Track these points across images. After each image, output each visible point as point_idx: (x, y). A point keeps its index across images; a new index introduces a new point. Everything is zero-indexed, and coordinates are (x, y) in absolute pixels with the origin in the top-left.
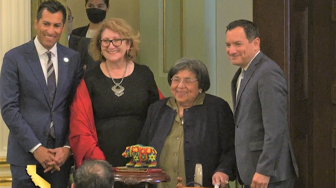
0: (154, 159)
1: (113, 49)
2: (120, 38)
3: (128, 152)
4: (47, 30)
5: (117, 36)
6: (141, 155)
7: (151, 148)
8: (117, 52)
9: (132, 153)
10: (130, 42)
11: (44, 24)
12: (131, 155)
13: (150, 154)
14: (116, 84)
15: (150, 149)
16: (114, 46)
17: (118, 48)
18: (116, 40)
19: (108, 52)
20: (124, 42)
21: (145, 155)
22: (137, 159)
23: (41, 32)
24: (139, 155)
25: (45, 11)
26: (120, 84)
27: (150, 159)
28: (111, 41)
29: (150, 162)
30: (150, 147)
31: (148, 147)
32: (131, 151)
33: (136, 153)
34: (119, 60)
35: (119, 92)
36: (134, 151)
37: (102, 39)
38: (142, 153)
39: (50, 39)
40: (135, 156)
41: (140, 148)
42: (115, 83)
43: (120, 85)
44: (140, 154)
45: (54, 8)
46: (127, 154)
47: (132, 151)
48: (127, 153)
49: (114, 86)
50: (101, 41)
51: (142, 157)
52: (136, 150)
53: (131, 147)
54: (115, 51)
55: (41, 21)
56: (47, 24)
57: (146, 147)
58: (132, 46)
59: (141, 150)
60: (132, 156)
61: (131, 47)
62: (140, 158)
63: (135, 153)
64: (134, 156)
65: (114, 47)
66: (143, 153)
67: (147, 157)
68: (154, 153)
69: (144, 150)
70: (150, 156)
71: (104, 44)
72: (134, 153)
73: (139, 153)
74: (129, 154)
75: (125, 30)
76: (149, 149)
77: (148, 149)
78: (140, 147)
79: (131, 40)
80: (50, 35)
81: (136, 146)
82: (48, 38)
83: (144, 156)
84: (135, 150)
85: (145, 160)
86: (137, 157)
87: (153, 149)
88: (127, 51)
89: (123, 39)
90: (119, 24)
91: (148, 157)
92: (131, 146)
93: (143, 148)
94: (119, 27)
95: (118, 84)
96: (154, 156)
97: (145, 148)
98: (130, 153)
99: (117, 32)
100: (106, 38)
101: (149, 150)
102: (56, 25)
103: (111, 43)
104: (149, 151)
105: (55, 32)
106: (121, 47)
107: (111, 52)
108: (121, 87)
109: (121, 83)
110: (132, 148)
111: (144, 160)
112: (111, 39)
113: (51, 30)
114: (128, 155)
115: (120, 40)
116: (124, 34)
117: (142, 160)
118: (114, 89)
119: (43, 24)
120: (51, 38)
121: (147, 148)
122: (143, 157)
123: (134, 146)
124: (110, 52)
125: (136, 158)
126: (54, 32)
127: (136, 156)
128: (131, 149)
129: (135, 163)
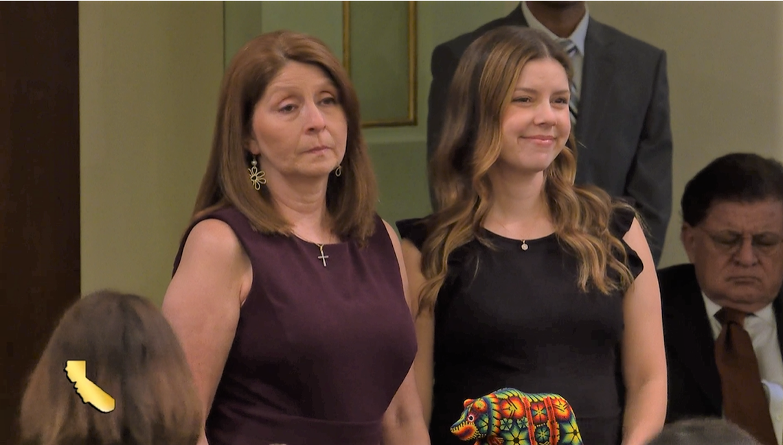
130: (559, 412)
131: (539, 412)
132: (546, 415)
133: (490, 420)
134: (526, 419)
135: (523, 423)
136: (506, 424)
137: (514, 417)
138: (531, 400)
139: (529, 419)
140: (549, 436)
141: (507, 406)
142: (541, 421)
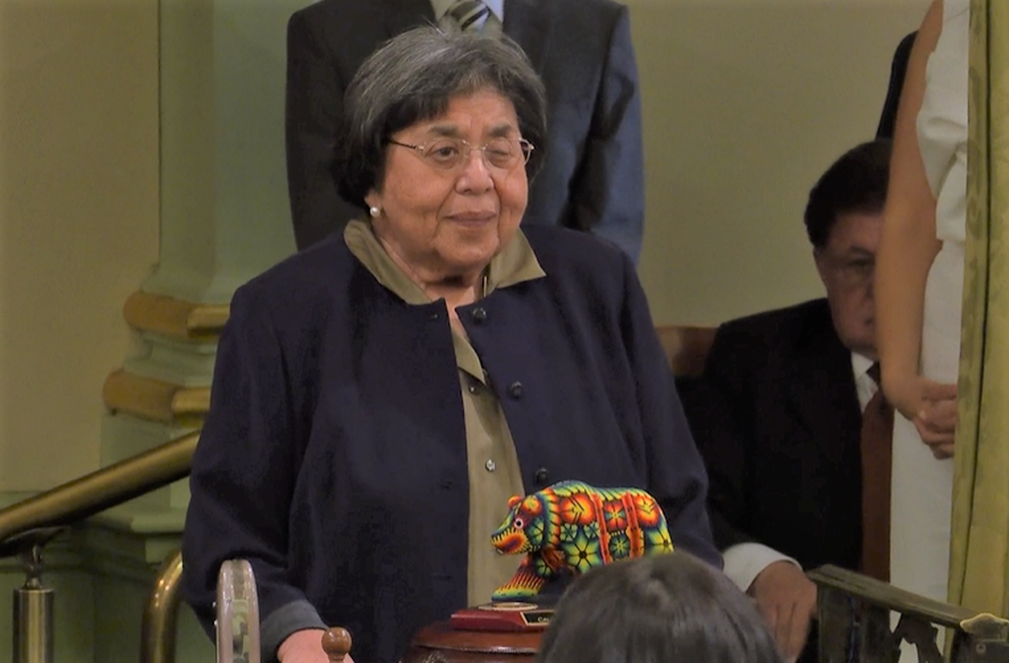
3: (541, 526)
6: (608, 537)
9: (563, 529)
12: (553, 539)
13: (653, 526)
15: (648, 502)
21: (628, 533)
24: (598, 533)
32: (554, 518)
33: (586, 528)
36: (572, 515)
38: (613, 521)
40: (582, 544)
41: (595, 498)
44: (603, 532)
46: (531, 538)
47: (563, 520)
48: (537, 532)
51: (611, 543)
52: (583, 510)
53: (555, 496)
57: (622, 493)
59: (606, 512)
60: (564, 543)
62: (606, 553)
63: (581, 528)
64: (574, 542)
66: (620, 521)
67: (642, 543)
69: (623, 509)
70: (655, 538)
72: (575, 528)
74: (545, 533)
77: (640, 503)
78: (593, 492)
84: (578, 509)
86: (591, 549)
91: (647, 545)
93: (609, 497)
98: (553, 529)
101: (647, 508)
104: (647, 511)
110: (564, 504)
114: (540, 538)
122: (620, 546)
123: (567, 492)
125: (583, 555)
127: (590, 541)
130: (644, 514)
131: (615, 515)
132: (624, 519)
133: (546, 527)
134: (597, 525)
135: (593, 530)
136: (569, 532)
137: (580, 523)
138: (603, 498)
139: (601, 524)
140: (629, 548)
141: (570, 506)
142: (617, 528)
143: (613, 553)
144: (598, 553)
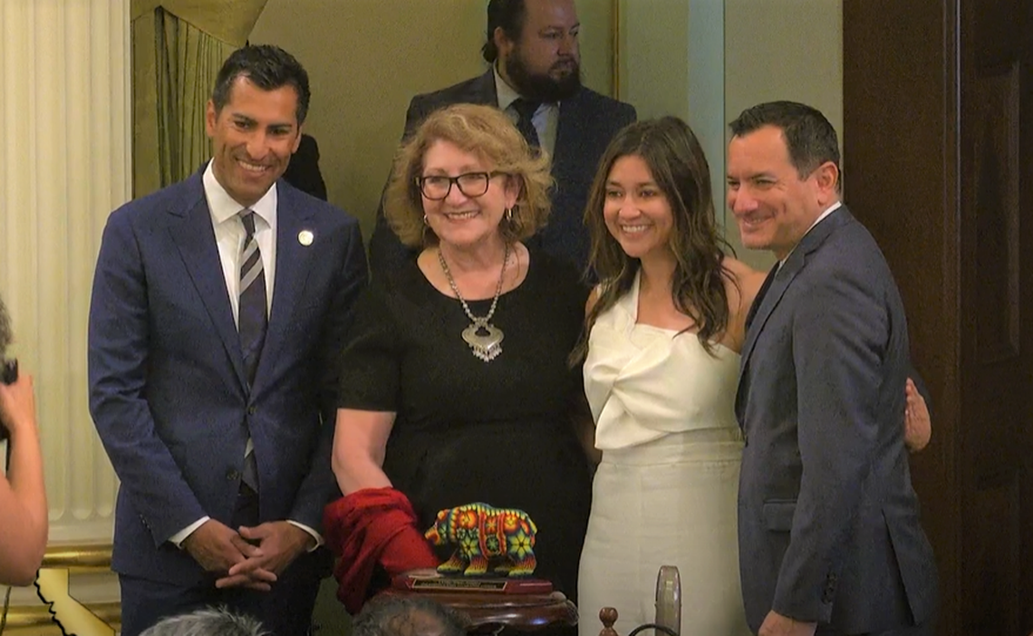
0: (528, 549)
1: (461, 205)
2: (484, 170)
3: (445, 528)
4: (245, 144)
5: (471, 161)
6: (485, 538)
7: (518, 515)
8: (474, 217)
9: (458, 531)
10: (515, 181)
11: (237, 123)
12: (453, 537)
13: (515, 533)
14: (475, 319)
15: (514, 519)
16: (464, 194)
17: (476, 202)
18: (472, 176)
19: (446, 215)
20: (496, 185)
21: (498, 536)
22: (474, 551)
23: (225, 146)
24: (478, 535)
25: (242, 82)
26: (487, 319)
27: (514, 549)
28: (455, 180)
29: (513, 560)
30: (513, 513)
31: (508, 512)
32: (453, 524)
33: (470, 532)
34: (482, 240)
35: (487, 348)
36: (463, 523)
37: (425, 175)
38: (489, 529)
39: (253, 171)
40: (468, 541)
41: (483, 514)
42: (470, 315)
43: (489, 322)
44: (482, 535)
45: (269, 72)
46: (441, 535)
47: (458, 525)
48: (443, 532)
49: (471, 326)
50: (422, 180)
51: (487, 542)
52: (470, 520)
53: (455, 511)
54: (468, 212)
55: (227, 113)
56: (247, 124)
57: (503, 512)
58: (523, 194)
59: (487, 522)
60: (459, 540)
61: (518, 199)
62: (483, 547)
63: (467, 531)
64: (464, 539)
65: (464, 199)
66: (493, 529)
67: (505, 543)
68: (526, 530)
69: (496, 521)
70: (514, 541)
71: (431, 189)
72: (464, 531)
73: (478, 530)
74: (447, 533)
75: (497, 145)
76: (512, 517)
77: (508, 518)
78: (483, 510)
79: (521, 176)
80: (253, 161)
81: (469, 508)
82: (246, 170)
83: (497, 540)
84: (466, 520)
85: (498, 553)
86: (473, 544)
87: (523, 518)
88: (506, 212)
89: (495, 174)
90: (481, 123)
91: (509, 545)
92: (452, 508)
93: (493, 514)
94: (478, 135)
95: (481, 321)
96: (527, 541)
97: (498, 513)
98: (452, 530)
99: (471, 149)
100: (436, 169)
101: (511, 522)
102: (275, 130)
103: (454, 186)
104: (511, 524)
105: (271, 150)
106: (487, 198)
107: (456, 217)
108: (491, 329)
109: (490, 316)
110: (458, 516)
111: (493, 553)
112: (455, 174)
113: (258, 143)
114: (445, 535)
115: (484, 176)
116: (493, 155)
117: (489, 552)
118: (469, 336)
119: (234, 124)
120: (255, 168)
121: (506, 515)
122: (493, 544)
123: (464, 509)
124: (450, 216)
125: (469, 547)
126: (267, 151)
127: (472, 539)
128: (454, 517)
129: (467, 563)
143: (489, 548)
144: (478, 546)
